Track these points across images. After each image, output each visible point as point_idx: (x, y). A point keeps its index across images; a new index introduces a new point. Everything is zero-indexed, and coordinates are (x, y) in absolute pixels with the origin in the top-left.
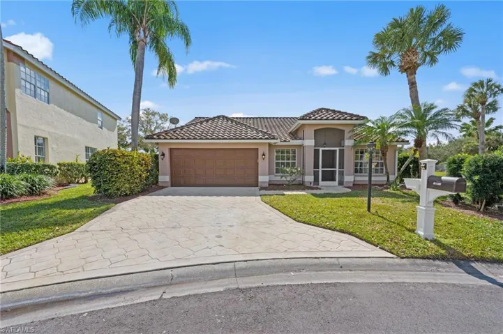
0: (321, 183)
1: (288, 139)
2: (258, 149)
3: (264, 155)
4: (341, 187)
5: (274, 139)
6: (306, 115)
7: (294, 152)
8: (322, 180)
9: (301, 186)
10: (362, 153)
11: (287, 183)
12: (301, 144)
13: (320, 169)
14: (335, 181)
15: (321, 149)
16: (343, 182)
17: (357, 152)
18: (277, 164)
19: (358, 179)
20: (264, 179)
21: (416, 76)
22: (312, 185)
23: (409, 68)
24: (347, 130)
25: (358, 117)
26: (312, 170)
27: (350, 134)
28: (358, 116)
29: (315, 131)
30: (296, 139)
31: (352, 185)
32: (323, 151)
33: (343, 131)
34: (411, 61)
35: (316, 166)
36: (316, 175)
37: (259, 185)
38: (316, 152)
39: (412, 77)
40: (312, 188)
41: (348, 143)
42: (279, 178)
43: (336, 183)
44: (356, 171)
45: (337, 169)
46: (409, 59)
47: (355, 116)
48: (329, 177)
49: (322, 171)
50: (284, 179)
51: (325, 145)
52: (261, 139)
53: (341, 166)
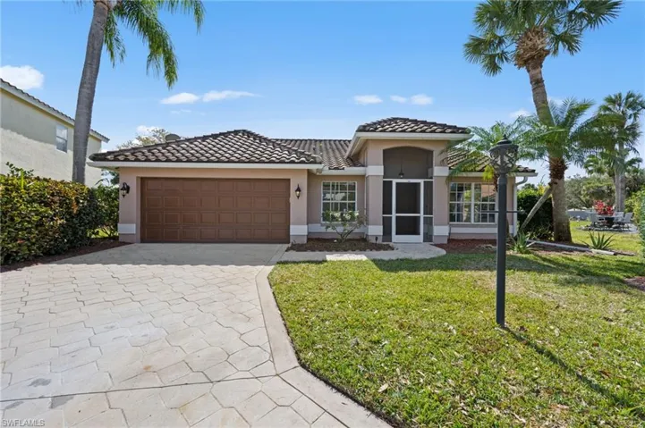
0: (395, 238)
1: (343, 165)
2: (289, 180)
3: (298, 190)
4: (427, 244)
5: (315, 162)
6: (368, 125)
7: (352, 187)
8: (397, 234)
9: (361, 243)
10: (461, 189)
11: (339, 237)
12: (362, 173)
13: (394, 215)
14: (419, 234)
15: (395, 181)
16: (431, 236)
17: (453, 189)
18: (326, 206)
19: (455, 230)
20: (299, 230)
21: (543, 69)
22: (380, 241)
23: (532, 58)
24: (436, 151)
25: (455, 130)
26: (381, 215)
27: (443, 157)
28: (455, 127)
29: (385, 151)
30: (355, 165)
31: (446, 242)
32: (397, 184)
33: (431, 153)
34: (534, 48)
35: (387, 209)
36: (386, 224)
37: (291, 241)
38: (387, 186)
39: (537, 71)
40: (378, 248)
41: (440, 171)
42: (323, 229)
43: (420, 238)
44: (452, 218)
45: (422, 215)
46: (530, 43)
47: (450, 127)
48: (408, 227)
49: (397, 217)
50: (330, 230)
51: (401, 175)
52: (293, 162)
53: (428, 210)
